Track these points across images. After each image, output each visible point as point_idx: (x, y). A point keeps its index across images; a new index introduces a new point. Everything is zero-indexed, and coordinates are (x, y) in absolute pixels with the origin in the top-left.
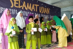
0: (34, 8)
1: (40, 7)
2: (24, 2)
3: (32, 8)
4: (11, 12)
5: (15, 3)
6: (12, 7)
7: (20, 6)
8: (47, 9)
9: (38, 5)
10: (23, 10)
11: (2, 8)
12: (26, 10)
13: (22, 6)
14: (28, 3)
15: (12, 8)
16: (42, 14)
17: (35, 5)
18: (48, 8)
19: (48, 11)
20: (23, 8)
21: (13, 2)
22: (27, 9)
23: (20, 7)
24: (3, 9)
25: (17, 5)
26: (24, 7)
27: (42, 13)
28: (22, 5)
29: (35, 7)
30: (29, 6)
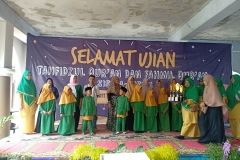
0: (122, 60)
2: (99, 51)
3: (118, 60)
5: (80, 56)
6: (74, 63)
7: (90, 59)
9: (135, 51)
10: (95, 67)
11: (58, 68)
12: (102, 67)
14: (107, 52)
15: (74, 66)
16: (149, 69)
17: (125, 52)
20: (95, 63)
21: (77, 55)
22: (103, 63)
23: (88, 62)
24: (59, 70)
25: (84, 59)
26: (98, 61)
27: (147, 67)
28: (94, 57)
30: (110, 56)
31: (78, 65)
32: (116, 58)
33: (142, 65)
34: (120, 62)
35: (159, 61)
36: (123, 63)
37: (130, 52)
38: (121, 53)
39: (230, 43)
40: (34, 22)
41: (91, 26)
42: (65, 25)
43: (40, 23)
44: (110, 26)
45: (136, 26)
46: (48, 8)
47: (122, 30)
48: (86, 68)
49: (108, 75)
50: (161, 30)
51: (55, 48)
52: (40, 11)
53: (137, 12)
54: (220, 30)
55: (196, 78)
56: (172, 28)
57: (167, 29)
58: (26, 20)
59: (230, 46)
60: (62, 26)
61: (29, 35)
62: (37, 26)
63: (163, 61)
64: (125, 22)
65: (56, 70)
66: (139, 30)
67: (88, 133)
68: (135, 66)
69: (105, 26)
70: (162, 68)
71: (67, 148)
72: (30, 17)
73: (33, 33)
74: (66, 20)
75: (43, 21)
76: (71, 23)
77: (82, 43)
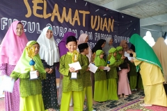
0: (78, 19)
1: (92, 17)
2: (56, 6)
3: (75, 19)
4: (26, 27)
5: (36, 8)
6: (28, 16)
7: (47, 13)
8: (107, 21)
9: (88, 13)
10: (53, 24)
11: (7, 19)
12: (59, 24)
13: (50, 15)
14: (64, 8)
15: (28, 20)
16: (98, 32)
17: (81, 12)
18: (110, 19)
19: (109, 25)
20: (52, 19)
21: (31, 5)
22: (61, 21)
23: (45, 16)
24: (7, 22)
26: (56, 17)
27: (97, 30)
28: (51, 12)
29: (81, 15)
30: (67, 13)
32: (73, 17)
33: (93, 27)
34: (76, 21)
35: (104, 26)
36: (79, 24)
68: (88, 28)
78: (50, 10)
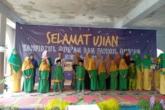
0: (82, 41)
1: (94, 37)
2: (66, 35)
3: (79, 41)
5: (53, 38)
6: (48, 43)
8: (110, 38)
9: (90, 35)
10: (63, 46)
11: (38, 46)
12: (68, 45)
13: (61, 41)
14: (71, 35)
15: (48, 45)
17: (84, 35)
18: (113, 37)
20: (63, 43)
22: (69, 43)
23: (58, 42)
25: (55, 40)
26: (65, 42)
27: (99, 46)
28: (63, 39)
30: (73, 38)
31: (51, 44)
32: (77, 40)
33: (95, 44)
34: (80, 42)
35: (107, 42)
36: (83, 43)
37: (87, 36)
38: (81, 36)
39: (155, 29)
40: (21, 15)
41: (60, 18)
42: (42, 17)
43: (25, 15)
44: (73, 17)
45: (91, 18)
46: (31, 5)
47: (82, 20)
48: (57, 46)
49: (72, 51)
50: (108, 20)
51: (35, 33)
52: (25, 7)
53: (92, 8)
54: (149, 21)
55: (132, 53)
56: (116, 19)
57: (113, 20)
58: (15, 13)
59: (155, 31)
60: (40, 17)
61: (17, 23)
62: (23, 17)
63: (109, 42)
64: (84, 15)
65: (36, 48)
66: (94, 20)
67: (58, 91)
68: (91, 45)
69: (70, 18)
70: (109, 47)
71: (43, 101)
72: (18, 11)
73: (20, 22)
74: (43, 13)
75: (27, 14)
76: (46, 15)
77: (54, 29)
78: (61, 38)
